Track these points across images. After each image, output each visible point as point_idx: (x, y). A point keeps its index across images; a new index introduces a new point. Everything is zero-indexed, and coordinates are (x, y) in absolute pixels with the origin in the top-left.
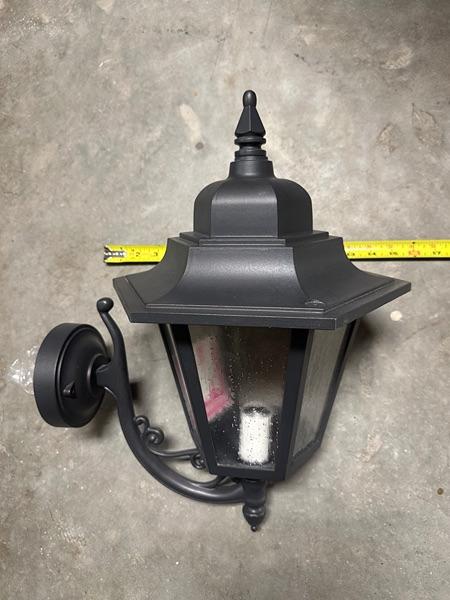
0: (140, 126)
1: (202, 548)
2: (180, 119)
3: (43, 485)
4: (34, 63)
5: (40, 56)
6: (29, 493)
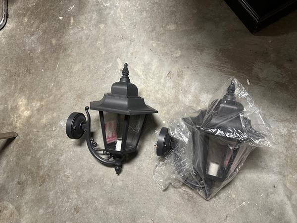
0: (106, 62)
1: (103, 179)
2: (117, 62)
3: (62, 158)
4: (79, 40)
5: (81, 38)
6: (58, 160)
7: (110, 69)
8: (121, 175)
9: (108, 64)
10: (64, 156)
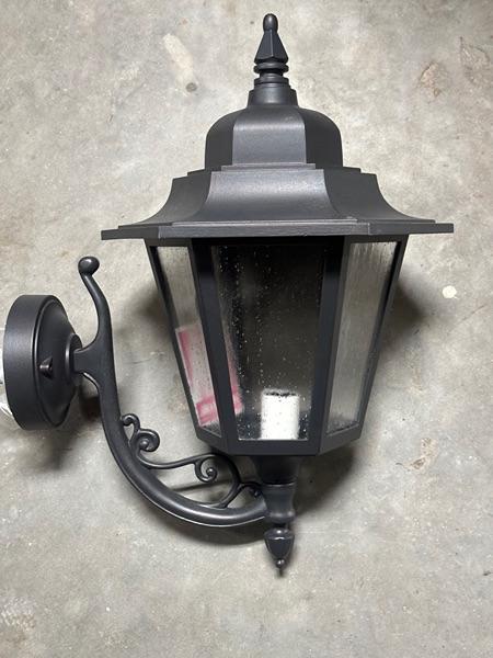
2: (164, 53)
7: (138, 89)
8: (292, 571)
9: (123, 67)
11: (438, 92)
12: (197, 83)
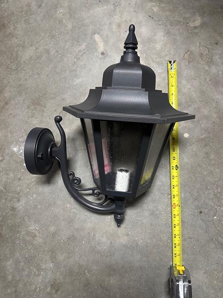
7: (84, 53)
9: (80, 45)
10: (23, 201)
11: (189, 62)
12: (105, 52)
